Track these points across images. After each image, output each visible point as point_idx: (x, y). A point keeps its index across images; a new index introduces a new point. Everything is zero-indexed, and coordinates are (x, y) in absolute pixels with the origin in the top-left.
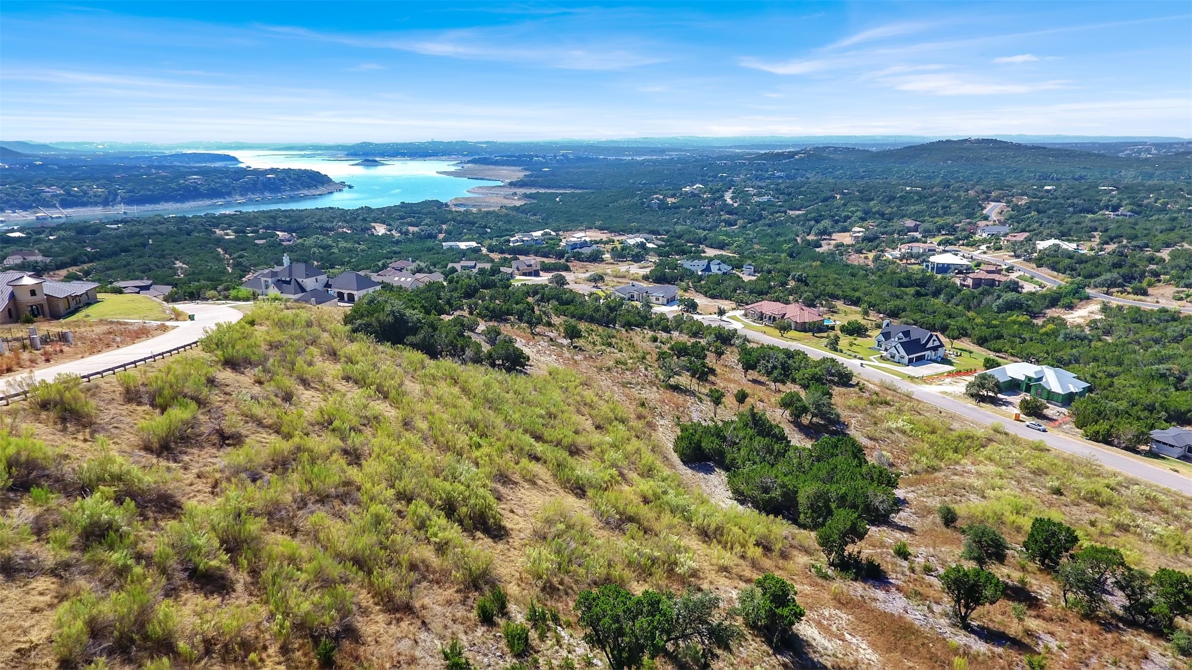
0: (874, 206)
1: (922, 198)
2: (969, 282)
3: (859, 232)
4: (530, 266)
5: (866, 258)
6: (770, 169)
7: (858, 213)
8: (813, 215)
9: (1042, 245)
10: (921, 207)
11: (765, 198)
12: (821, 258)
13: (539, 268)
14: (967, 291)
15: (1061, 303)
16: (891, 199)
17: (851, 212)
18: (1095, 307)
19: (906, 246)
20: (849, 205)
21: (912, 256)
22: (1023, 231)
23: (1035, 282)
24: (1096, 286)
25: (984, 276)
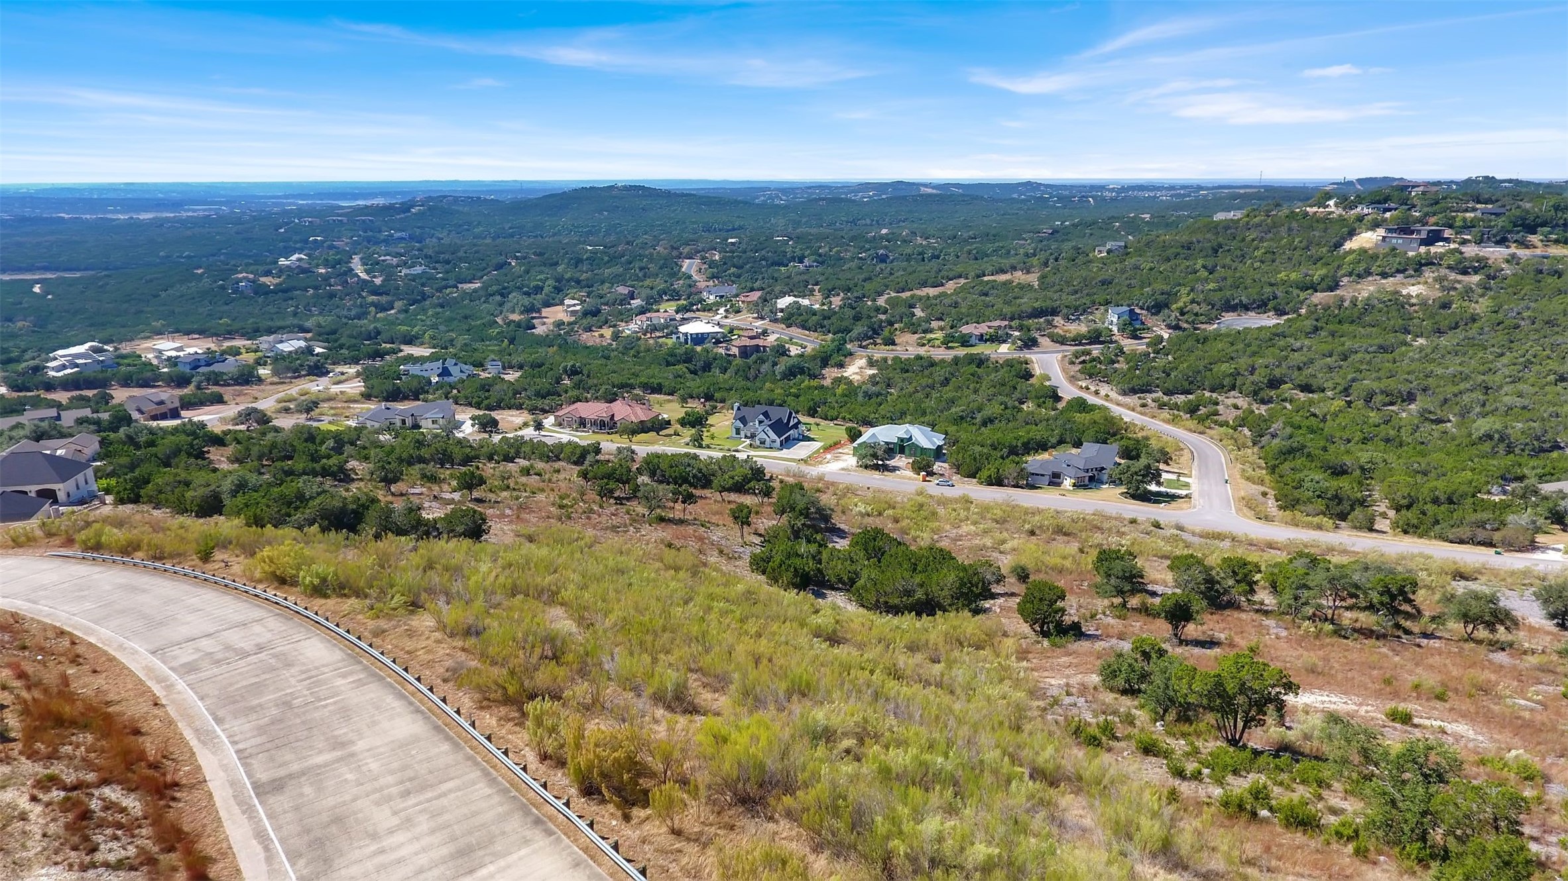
0: (565, 271)
1: (614, 259)
2: (735, 351)
3: (574, 305)
4: (162, 403)
5: (602, 336)
6: (384, 228)
7: (550, 282)
8: (495, 288)
9: (784, 302)
10: (618, 269)
11: (418, 270)
12: (546, 341)
13: (177, 404)
14: (738, 361)
15: (832, 362)
16: (578, 261)
17: (540, 280)
18: (862, 362)
19: (643, 317)
20: (533, 273)
21: (655, 328)
22: (752, 290)
23: (796, 344)
24: (851, 341)
25: (748, 342)
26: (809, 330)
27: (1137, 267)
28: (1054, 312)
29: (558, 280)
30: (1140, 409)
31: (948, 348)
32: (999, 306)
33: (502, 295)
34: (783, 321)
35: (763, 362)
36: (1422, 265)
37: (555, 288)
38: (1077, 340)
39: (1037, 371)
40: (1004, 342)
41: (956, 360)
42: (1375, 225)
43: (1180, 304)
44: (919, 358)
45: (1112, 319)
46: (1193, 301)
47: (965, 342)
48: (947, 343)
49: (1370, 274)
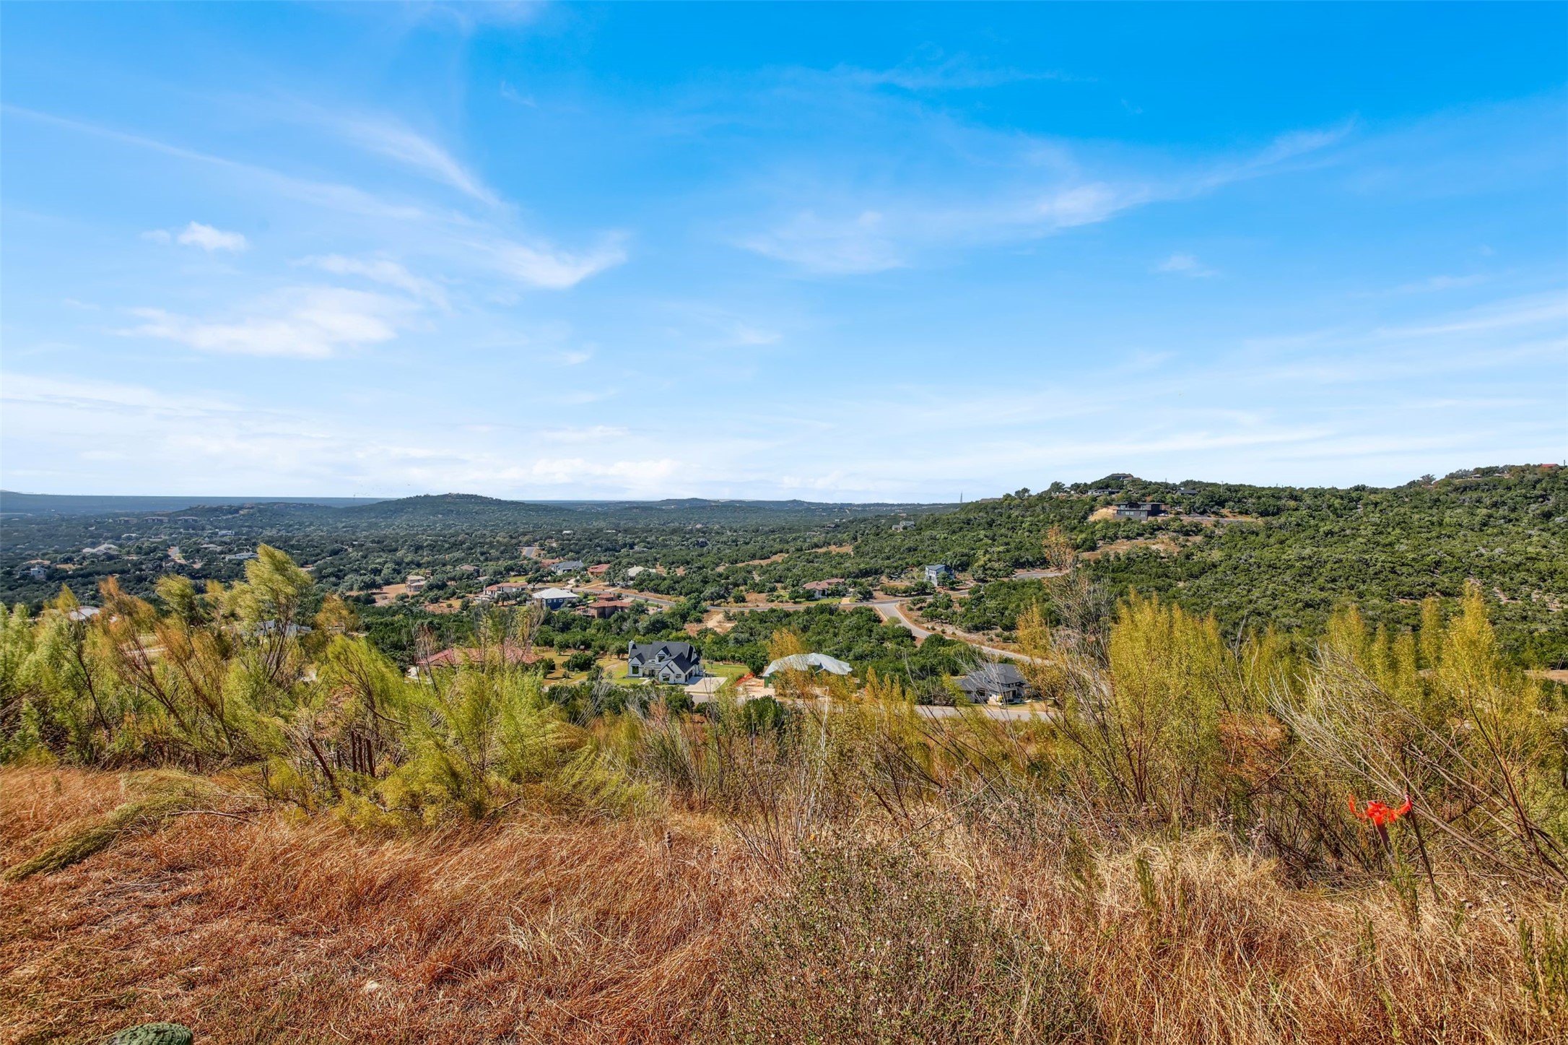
0: (404, 556)
2: (593, 612)
3: (419, 581)
5: (450, 606)
8: (330, 570)
9: (634, 571)
10: (458, 554)
11: (245, 555)
12: (389, 611)
14: (598, 621)
15: (691, 618)
16: (418, 548)
17: (379, 563)
18: (720, 617)
19: (494, 588)
20: (371, 557)
21: (506, 597)
22: (599, 563)
23: (652, 605)
24: (705, 600)
25: (606, 604)
26: (662, 592)
27: (934, 538)
28: (877, 572)
29: (398, 564)
30: (987, 643)
31: (795, 603)
32: (827, 569)
33: (338, 577)
34: (635, 587)
35: (625, 620)
36: (1155, 530)
37: (394, 570)
38: (907, 592)
39: (885, 618)
40: (844, 595)
41: (808, 611)
42: (1108, 504)
43: (981, 563)
44: (773, 611)
45: (931, 574)
46: (990, 560)
47: (810, 596)
48: (795, 598)
49: (1117, 538)
